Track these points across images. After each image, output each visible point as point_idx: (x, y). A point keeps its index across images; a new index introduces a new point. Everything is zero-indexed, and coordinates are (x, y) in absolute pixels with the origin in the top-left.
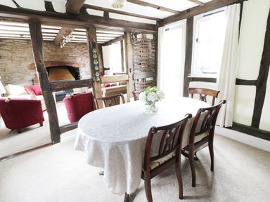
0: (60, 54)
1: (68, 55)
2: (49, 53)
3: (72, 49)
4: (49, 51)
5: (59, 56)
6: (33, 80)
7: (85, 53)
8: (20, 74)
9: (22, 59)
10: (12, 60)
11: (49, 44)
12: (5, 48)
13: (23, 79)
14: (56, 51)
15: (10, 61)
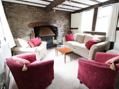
0: (48, 17)
1: (52, 18)
2: (41, 16)
3: (54, 14)
4: (41, 15)
5: (47, 19)
6: (30, 35)
7: (62, 18)
8: (23, 30)
9: (24, 20)
10: (18, 20)
11: (41, 10)
12: (13, 10)
13: (24, 34)
14: (45, 15)
15: (16, 20)
